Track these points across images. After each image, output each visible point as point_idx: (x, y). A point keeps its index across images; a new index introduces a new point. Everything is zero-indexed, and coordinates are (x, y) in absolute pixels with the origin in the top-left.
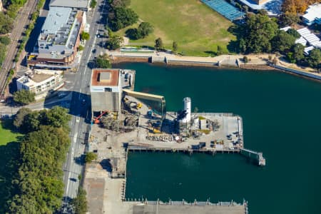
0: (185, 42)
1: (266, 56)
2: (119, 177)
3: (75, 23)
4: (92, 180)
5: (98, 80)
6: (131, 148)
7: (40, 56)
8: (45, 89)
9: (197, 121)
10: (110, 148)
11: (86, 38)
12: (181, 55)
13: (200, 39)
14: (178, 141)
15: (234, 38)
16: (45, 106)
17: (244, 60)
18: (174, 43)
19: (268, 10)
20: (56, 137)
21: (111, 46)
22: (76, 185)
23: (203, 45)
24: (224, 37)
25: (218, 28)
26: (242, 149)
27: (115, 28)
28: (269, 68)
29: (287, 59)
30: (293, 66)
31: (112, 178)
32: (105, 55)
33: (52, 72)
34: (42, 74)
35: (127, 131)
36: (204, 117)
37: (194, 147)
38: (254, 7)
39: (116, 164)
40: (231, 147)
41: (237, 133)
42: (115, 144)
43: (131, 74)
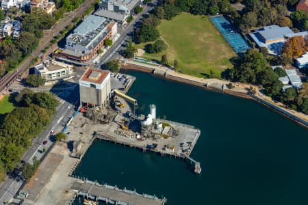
0: (189, 63)
1: (248, 86)
2: (75, 157)
3: (103, 31)
4: (54, 155)
5: (88, 77)
6: (98, 137)
7: (65, 51)
8: (55, 77)
9: (161, 126)
10: (82, 133)
11: (109, 45)
12: (180, 72)
13: (203, 63)
14: (138, 140)
16: (51, 91)
17: (229, 86)
18: (175, 61)
19: (271, 49)
21: (127, 54)
22: (39, 156)
23: (203, 68)
24: (223, 64)
25: (223, 56)
26: (188, 157)
28: (248, 97)
29: (265, 92)
30: (268, 99)
31: (70, 156)
32: (118, 61)
33: (65, 65)
34: (57, 66)
35: (102, 123)
36: (171, 124)
37: (148, 147)
38: (261, 45)
39: (77, 146)
40: (179, 153)
41: (190, 143)
42: (88, 131)
43: (131, 80)
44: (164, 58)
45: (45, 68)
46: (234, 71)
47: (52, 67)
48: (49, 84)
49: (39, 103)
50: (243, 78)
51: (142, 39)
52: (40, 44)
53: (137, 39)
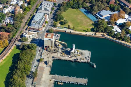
0: (78, 27)
1: (102, 33)
2: (49, 67)
3: (44, 18)
4: (41, 67)
5: (47, 36)
6: (55, 58)
7: (32, 27)
8: (31, 38)
9: (76, 52)
10: (48, 58)
11: (47, 23)
12: (76, 31)
13: (83, 26)
14: (70, 58)
15: (93, 27)
16: (31, 43)
17: (95, 34)
18: (74, 27)
19: (106, 19)
20: (31, 53)
21: (54, 26)
22: (36, 68)
23: (83, 28)
24: (90, 26)
25: (89, 23)
26: (90, 62)
27: (56, 21)
28: (103, 37)
29: (109, 35)
30: (110, 37)
31: (47, 67)
32: (52, 29)
33: (34, 33)
34: (31, 33)
35: (54, 53)
36: (79, 51)
37: (74, 60)
38: (101, 18)
39: (49, 63)
40: (86, 61)
41: (89, 57)
42: (50, 56)
43: (59, 35)
44: (69, 26)
45: (27, 34)
46: (96, 29)
48: (29, 40)
49: (30, 48)
50: (100, 31)
51: (58, 20)
52: (21, 25)
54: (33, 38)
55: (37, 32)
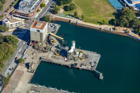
0: (90, 16)
1: (125, 29)
2: (31, 72)
4: (18, 71)
5: (35, 26)
6: (43, 60)
7: (19, 11)
9: (78, 53)
10: (33, 58)
11: (43, 6)
12: (85, 21)
13: (98, 16)
14: (66, 61)
15: (114, 18)
17: (114, 29)
19: (136, 7)
20: (7, 48)
21: (54, 12)
22: (10, 72)
24: (109, 17)
25: (109, 12)
26: (95, 70)
28: (125, 35)
29: (134, 32)
30: (137, 36)
31: (28, 72)
32: (49, 16)
33: (20, 19)
34: (15, 19)
35: (44, 52)
36: (83, 52)
37: (72, 65)
38: (130, 5)
39: (31, 66)
40: (90, 68)
41: (95, 62)
42: (36, 57)
43: (58, 26)
44: (75, 13)
45: (8, 21)
46: (116, 20)
47: (12, 20)
48: (11, 30)
49: (8, 42)
50: (122, 24)
51: (62, 3)
52: (4, 7)
53: (59, 3)
54: (17, 28)
55: (25, 19)
